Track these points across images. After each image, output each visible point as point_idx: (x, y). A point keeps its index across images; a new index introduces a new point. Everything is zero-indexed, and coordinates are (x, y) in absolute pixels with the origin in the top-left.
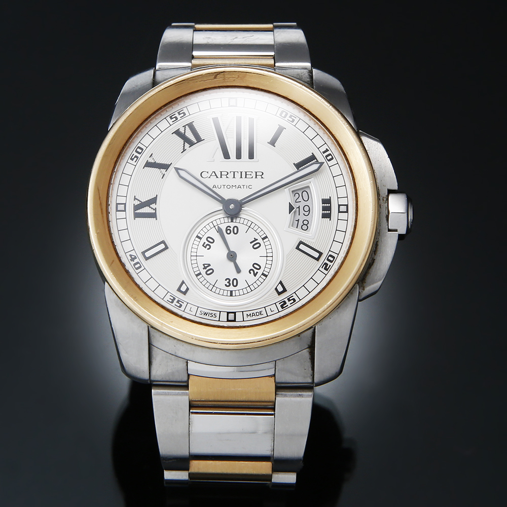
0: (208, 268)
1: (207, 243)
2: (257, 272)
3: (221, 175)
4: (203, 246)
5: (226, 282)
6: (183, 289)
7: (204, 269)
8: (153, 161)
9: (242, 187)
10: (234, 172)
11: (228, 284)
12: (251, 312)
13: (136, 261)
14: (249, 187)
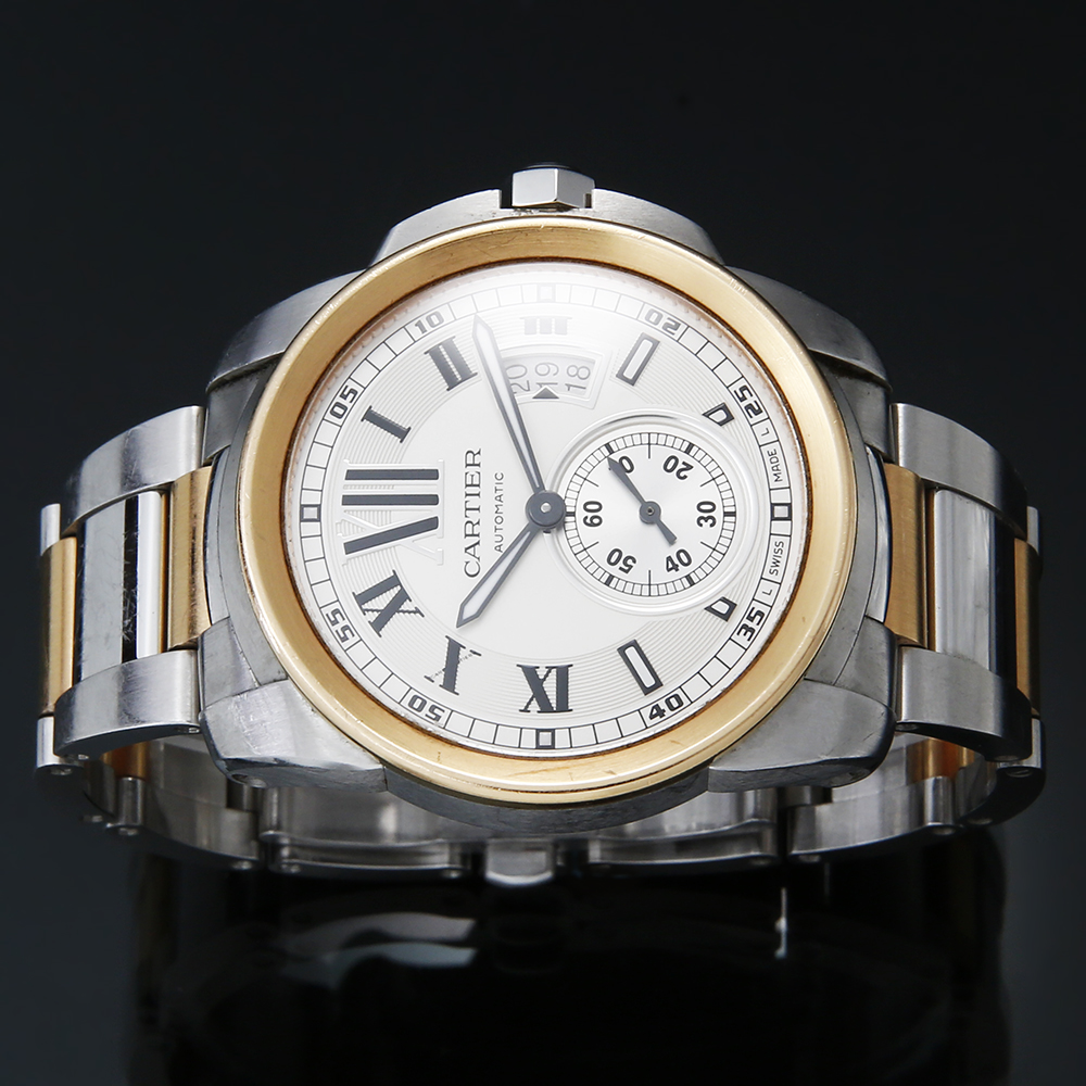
0: (677, 562)
1: (621, 564)
2: (684, 463)
3: (473, 535)
4: (627, 572)
5: (706, 524)
6: (723, 608)
7: (677, 570)
8: (442, 675)
9: (499, 493)
10: (467, 509)
11: (710, 521)
12: (771, 473)
13: (663, 706)
14: (499, 478)
